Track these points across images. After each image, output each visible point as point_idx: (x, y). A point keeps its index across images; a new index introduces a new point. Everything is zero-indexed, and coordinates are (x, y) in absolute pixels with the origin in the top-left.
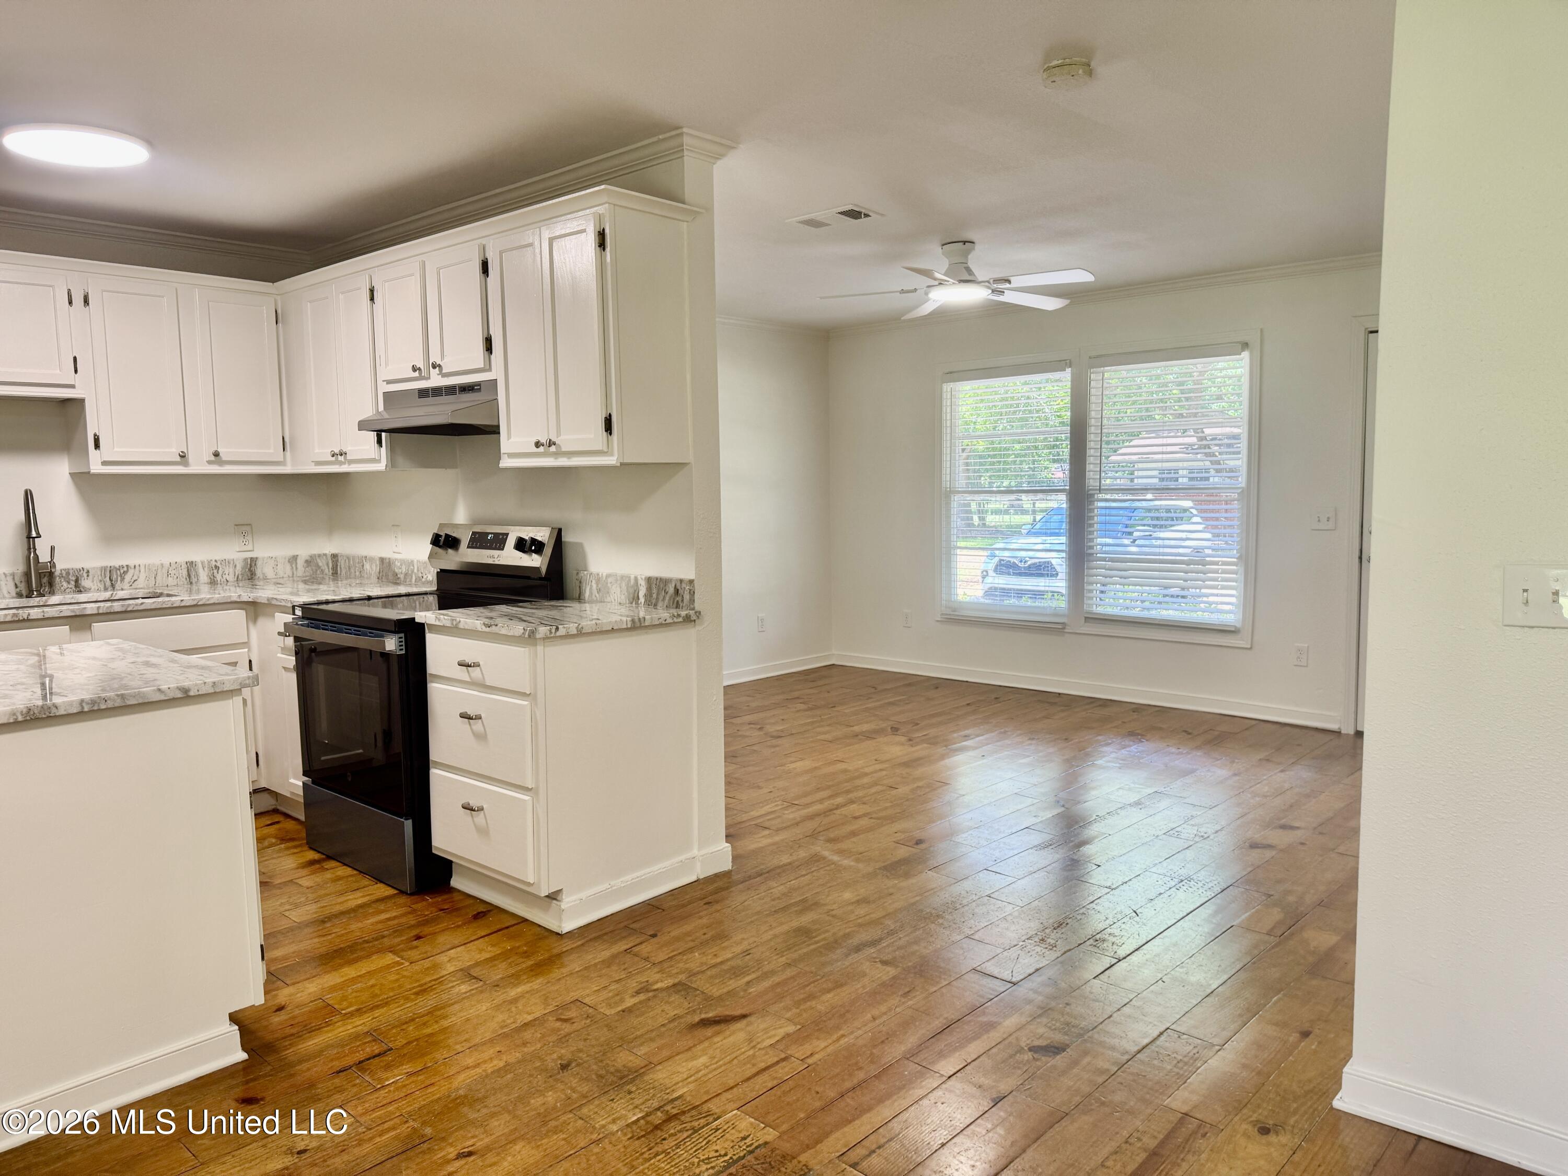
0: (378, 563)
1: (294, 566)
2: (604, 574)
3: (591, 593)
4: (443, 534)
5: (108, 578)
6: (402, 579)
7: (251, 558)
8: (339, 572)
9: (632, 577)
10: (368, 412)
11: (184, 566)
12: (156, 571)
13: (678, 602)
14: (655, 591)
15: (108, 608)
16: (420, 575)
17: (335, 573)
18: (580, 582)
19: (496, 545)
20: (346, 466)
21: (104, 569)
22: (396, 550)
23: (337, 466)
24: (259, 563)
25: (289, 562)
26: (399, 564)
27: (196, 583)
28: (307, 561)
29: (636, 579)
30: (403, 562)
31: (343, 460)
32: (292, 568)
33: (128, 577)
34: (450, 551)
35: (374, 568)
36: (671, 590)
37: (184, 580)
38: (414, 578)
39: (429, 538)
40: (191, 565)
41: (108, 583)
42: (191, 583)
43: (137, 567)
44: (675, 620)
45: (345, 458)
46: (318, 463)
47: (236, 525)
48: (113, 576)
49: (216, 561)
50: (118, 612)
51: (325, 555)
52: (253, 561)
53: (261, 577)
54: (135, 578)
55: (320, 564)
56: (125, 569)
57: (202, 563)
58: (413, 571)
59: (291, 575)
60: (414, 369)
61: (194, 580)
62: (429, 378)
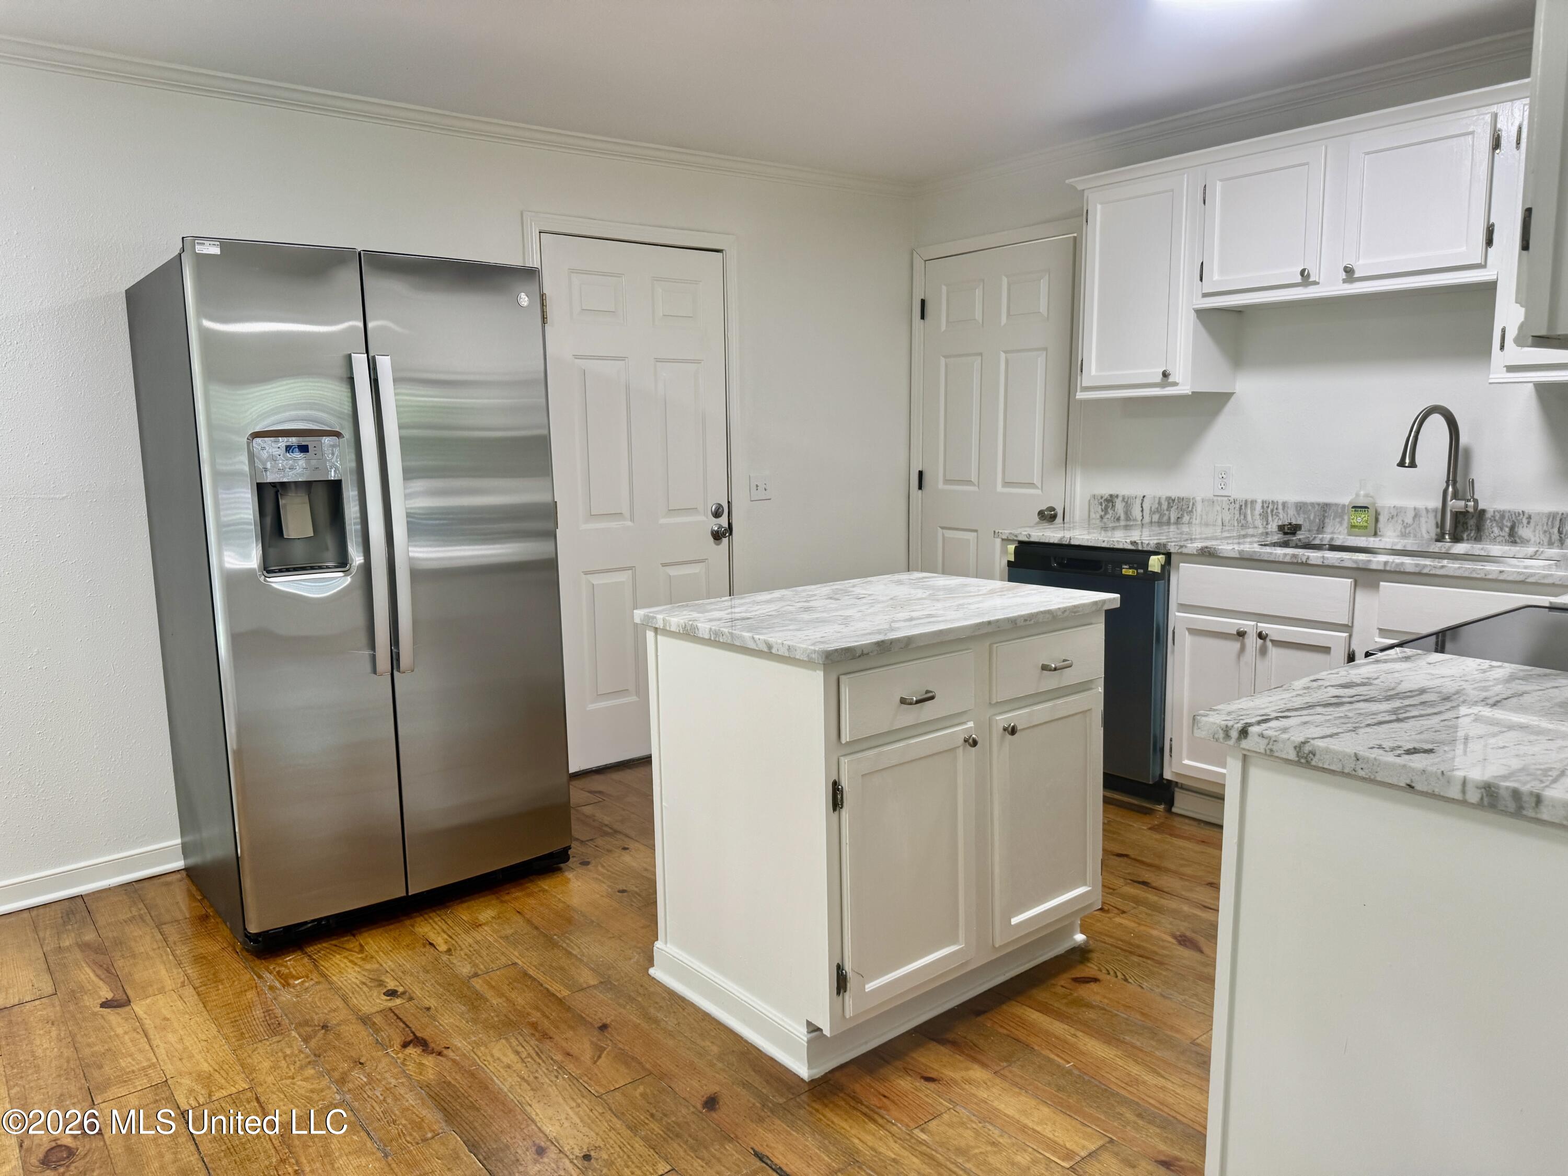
5: (1556, 530)
21: (1552, 516)
41: (1556, 536)
50: (1411, 573)
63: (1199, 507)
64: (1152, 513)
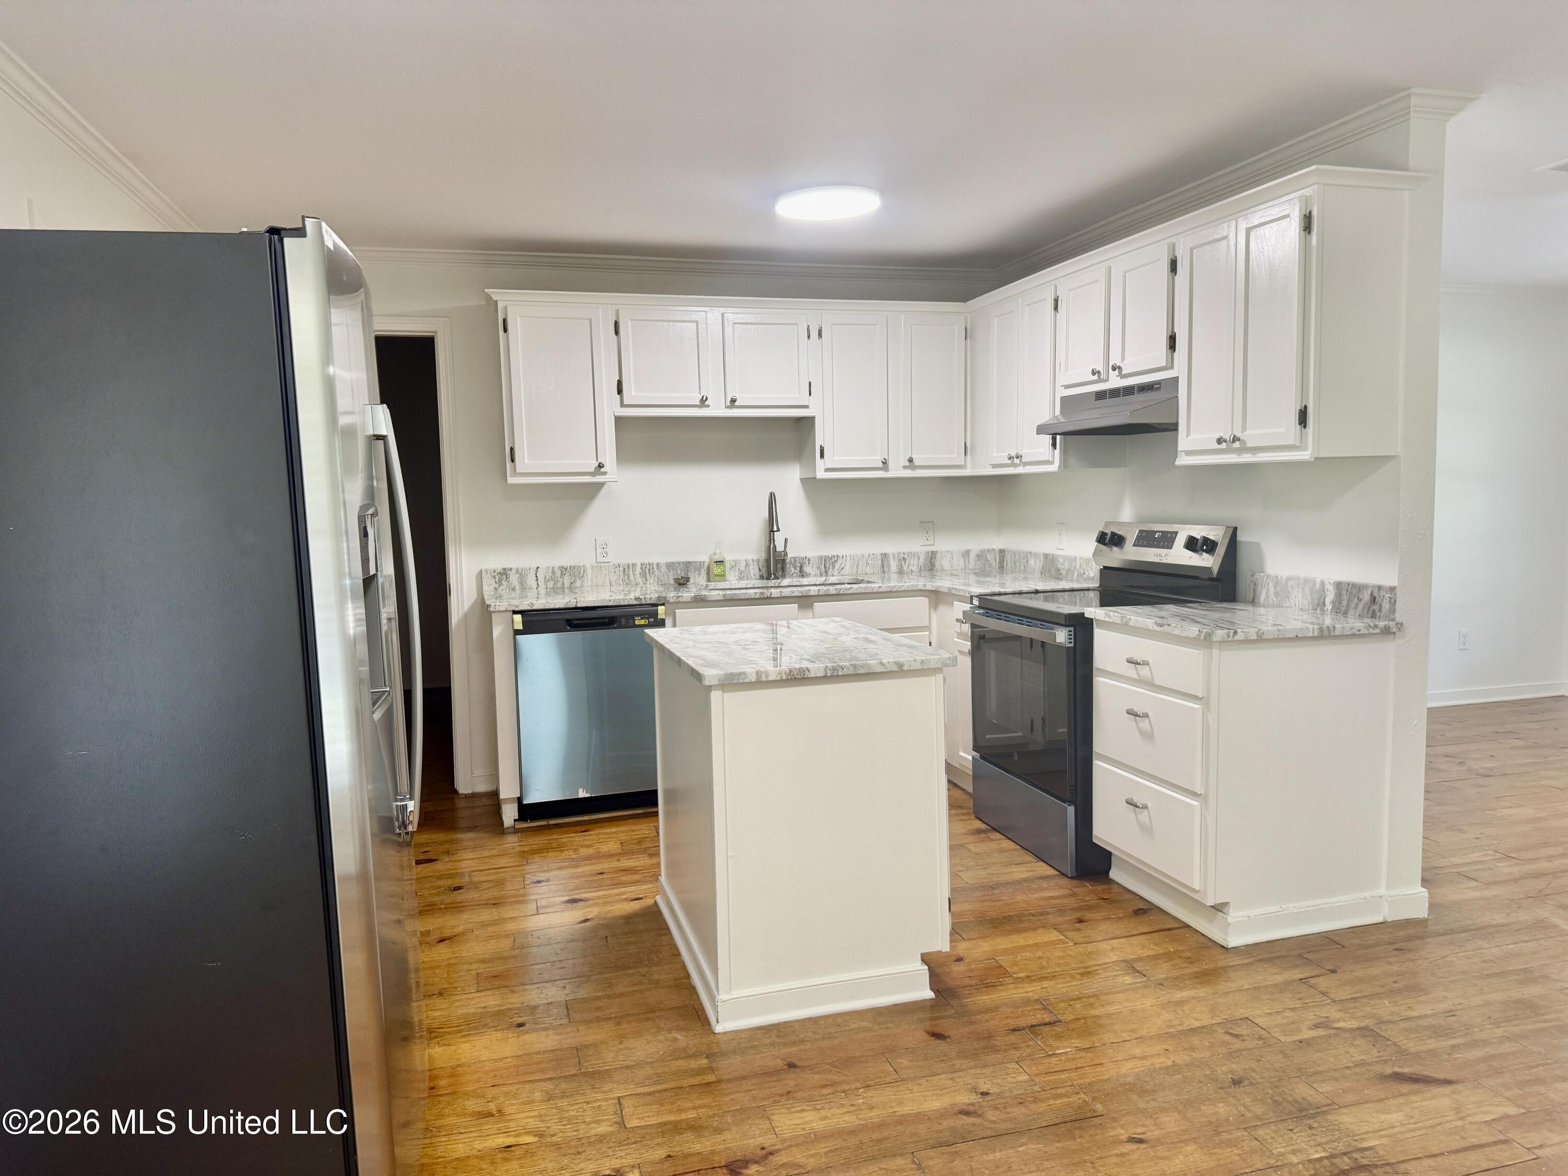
0: (1042, 558)
1: (966, 559)
2: (1284, 577)
3: (1267, 597)
4: (1108, 532)
5: (823, 566)
6: (1064, 575)
7: (932, 552)
8: (1005, 566)
9: (1318, 581)
10: (1045, 417)
11: (879, 557)
12: (859, 560)
13: (1374, 611)
14: (1345, 597)
15: (825, 591)
16: (1082, 572)
17: (1001, 567)
18: (1255, 584)
19: (1164, 544)
20: (1021, 468)
21: (820, 558)
22: (1060, 547)
23: (1013, 468)
24: (938, 556)
25: (963, 556)
26: (1062, 561)
27: (888, 572)
28: (977, 556)
29: (1323, 583)
30: (1066, 558)
31: (1018, 462)
32: (965, 561)
33: (837, 566)
34: (1115, 549)
35: (1038, 563)
36: (1366, 597)
37: (878, 569)
38: (1076, 574)
39: (1095, 536)
40: (885, 556)
41: (823, 570)
42: (884, 572)
43: (844, 556)
44: (1371, 631)
45: (1021, 461)
46: (995, 466)
47: (921, 522)
48: (827, 564)
49: (904, 554)
50: (833, 595)
51: (994, 550)
52: (934, 554)
53: (939, 569)
54: (843, 566)
55: (989, 559)
56: (836, 558)
57: (894, 554)
58: (1075, 567)
59: (963, 568)
60: (1094, 373)
61: (886, 569)
62: (1108, 380)
63: (589, 572)
64: (546, 581)
